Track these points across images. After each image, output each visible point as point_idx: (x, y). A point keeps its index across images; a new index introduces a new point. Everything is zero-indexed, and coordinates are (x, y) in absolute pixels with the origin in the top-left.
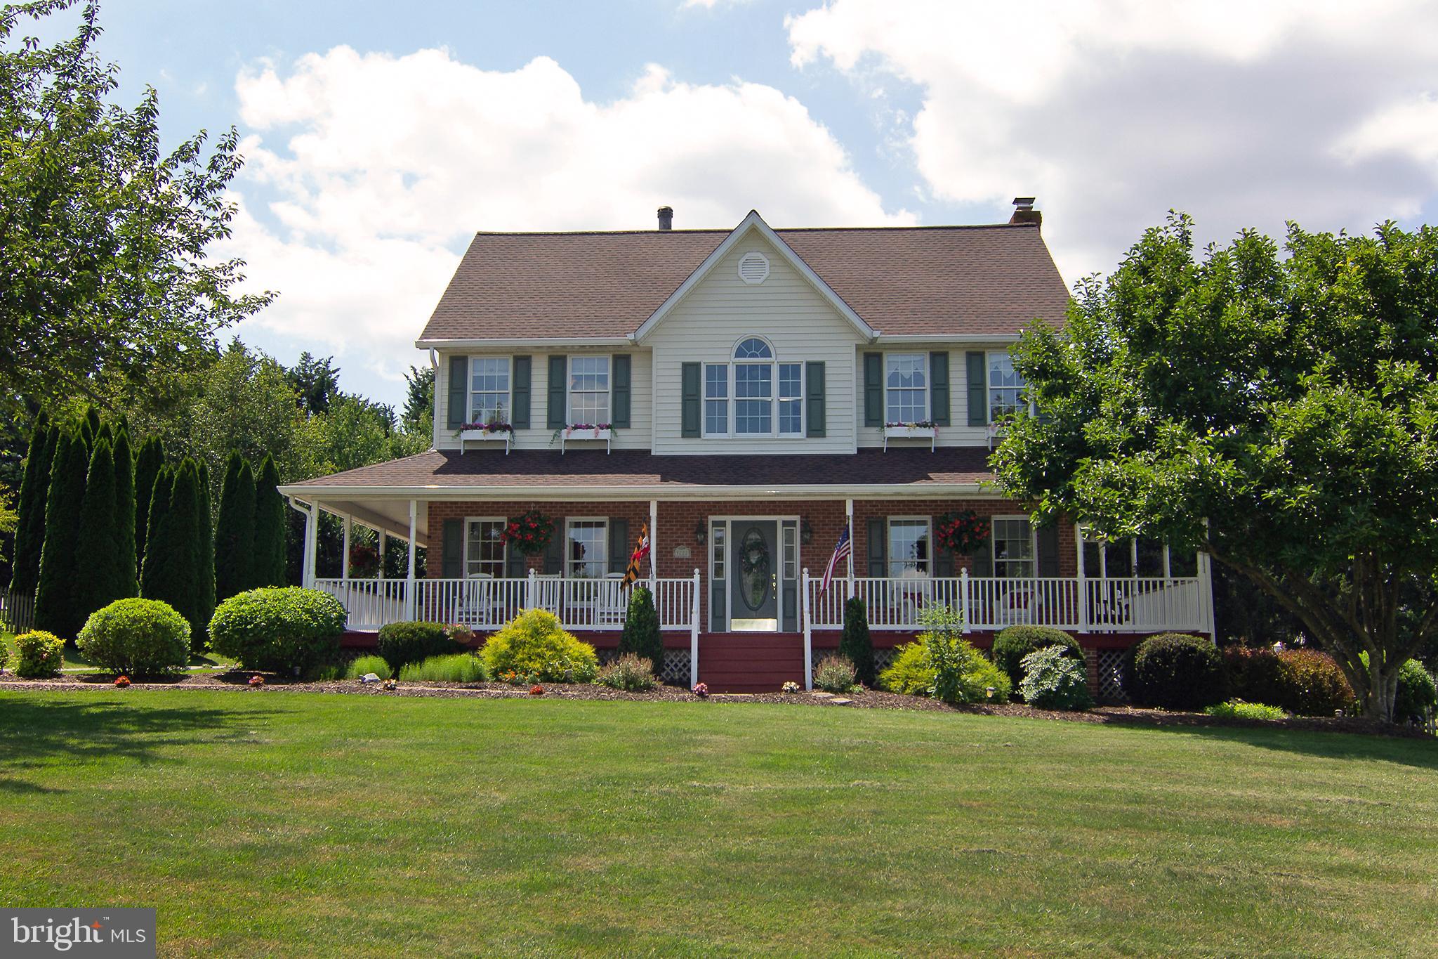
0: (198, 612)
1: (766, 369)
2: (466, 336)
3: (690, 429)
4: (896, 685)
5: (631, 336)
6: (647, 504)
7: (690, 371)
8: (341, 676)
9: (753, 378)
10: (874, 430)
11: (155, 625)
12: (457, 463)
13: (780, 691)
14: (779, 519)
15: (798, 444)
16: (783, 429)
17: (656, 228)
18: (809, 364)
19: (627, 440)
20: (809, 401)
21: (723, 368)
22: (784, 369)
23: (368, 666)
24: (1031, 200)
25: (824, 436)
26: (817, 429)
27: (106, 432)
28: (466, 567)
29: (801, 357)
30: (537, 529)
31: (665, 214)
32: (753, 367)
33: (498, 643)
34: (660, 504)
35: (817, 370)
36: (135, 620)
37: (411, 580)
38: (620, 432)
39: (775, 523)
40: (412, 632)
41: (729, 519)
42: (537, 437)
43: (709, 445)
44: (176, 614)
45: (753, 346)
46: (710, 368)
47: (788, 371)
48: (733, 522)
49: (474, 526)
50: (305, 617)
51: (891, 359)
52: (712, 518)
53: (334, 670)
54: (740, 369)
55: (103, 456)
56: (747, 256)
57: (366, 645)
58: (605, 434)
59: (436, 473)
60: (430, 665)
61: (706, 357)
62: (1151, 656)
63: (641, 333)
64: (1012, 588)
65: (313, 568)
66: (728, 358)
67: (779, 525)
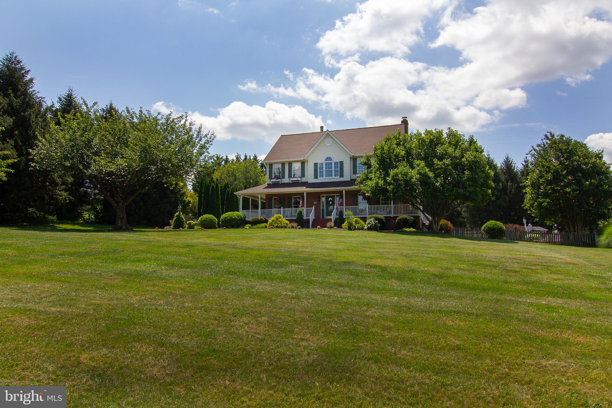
0: (218, 217)
1: (331, 163)
2: (272, 160)
3: (316, 177)
4: (343, 227)
5: (303, 158)
6: (304, 193)
7: (316, 165)
8: (244, 227)
9: (329, 165)
10: (355, 175)
11: (210, 219)
12: (270, 186)
13: (317, 228)
14: (335, 195)
15: (338, 179)
16: (335, 176)
17: (320, 131)
18: (340, 162)
19: (304, 180)
20: (340, 170)
21: (323, 164)
22: (335, 163)
23: (247, 226)
24: (406, 117)
25: (343, 177)
26: (342, 175)
27: (214, 182)
28: (273, 207)
29: (338, 160)
30: (283, 199)
31: (322, 128)
32: (329, 163)
33: (270, 221)
34: (306, 193)
35: (342, 163)
36: (206, 218)
37: (260, 210)
38: (303, 178)
39: (334, 196)
40: (256, 219)
41: (325, 195)
42: (286, 180)
43: (320, 180)
44: (214, 217)
45: (329, 159)
46: (320, 164)
47: (336, 163)
48: (326, 196)
49: (275, 199)
50: (237, 217)
51: (359, 159)
52: (321, 195)
53: (242, 227)
54: (326, 164)
55: (213, 187)
56: (327, 139)
57: (248, 222)
58: (299, 179)
59: (264, 188)
60: (258, 225)
61: (319, 161)
62: (398, 220)
63: (305, 157)
64: (385, 207)
65: (241, 208)
66: (324, 161)
67: (335, 196)
